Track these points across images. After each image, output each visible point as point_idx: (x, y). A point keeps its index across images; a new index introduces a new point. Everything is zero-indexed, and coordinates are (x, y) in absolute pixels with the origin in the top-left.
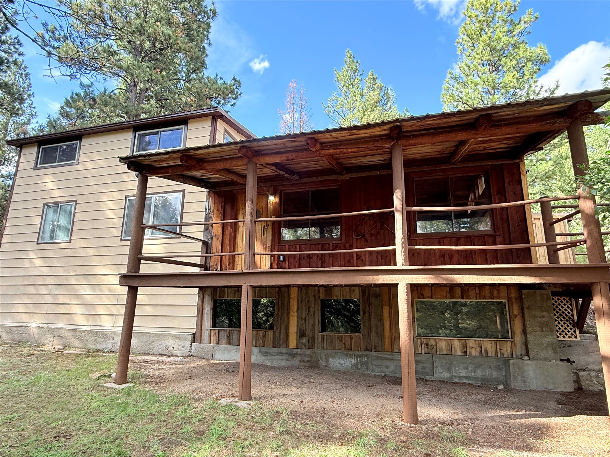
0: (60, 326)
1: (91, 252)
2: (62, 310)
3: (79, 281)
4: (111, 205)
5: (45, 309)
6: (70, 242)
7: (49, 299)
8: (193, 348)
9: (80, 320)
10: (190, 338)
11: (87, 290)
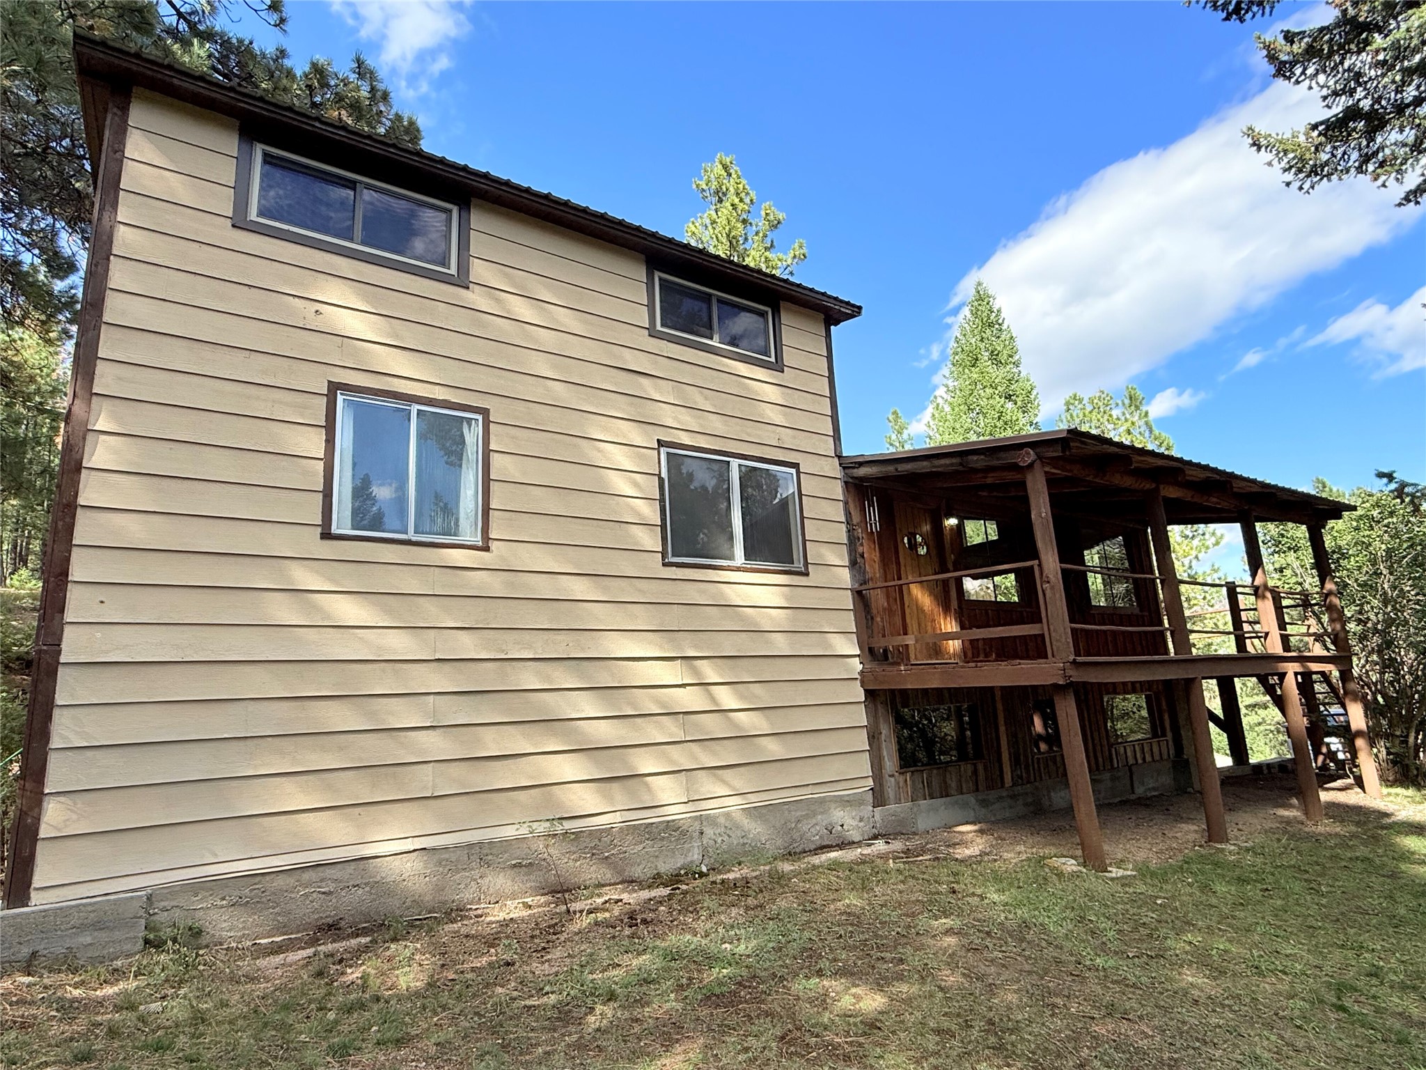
0: (509, 832)
1: (580, 588)
2: (504, 776)
3: (548, 678)
4: (621, 457)
5: (425, 781)
6: (486, 549)
7: (435, 745)
8: (877, 817)
9: (585, 800)
10: (869, 797)
11: (587, 706)
